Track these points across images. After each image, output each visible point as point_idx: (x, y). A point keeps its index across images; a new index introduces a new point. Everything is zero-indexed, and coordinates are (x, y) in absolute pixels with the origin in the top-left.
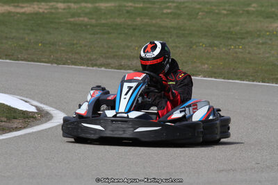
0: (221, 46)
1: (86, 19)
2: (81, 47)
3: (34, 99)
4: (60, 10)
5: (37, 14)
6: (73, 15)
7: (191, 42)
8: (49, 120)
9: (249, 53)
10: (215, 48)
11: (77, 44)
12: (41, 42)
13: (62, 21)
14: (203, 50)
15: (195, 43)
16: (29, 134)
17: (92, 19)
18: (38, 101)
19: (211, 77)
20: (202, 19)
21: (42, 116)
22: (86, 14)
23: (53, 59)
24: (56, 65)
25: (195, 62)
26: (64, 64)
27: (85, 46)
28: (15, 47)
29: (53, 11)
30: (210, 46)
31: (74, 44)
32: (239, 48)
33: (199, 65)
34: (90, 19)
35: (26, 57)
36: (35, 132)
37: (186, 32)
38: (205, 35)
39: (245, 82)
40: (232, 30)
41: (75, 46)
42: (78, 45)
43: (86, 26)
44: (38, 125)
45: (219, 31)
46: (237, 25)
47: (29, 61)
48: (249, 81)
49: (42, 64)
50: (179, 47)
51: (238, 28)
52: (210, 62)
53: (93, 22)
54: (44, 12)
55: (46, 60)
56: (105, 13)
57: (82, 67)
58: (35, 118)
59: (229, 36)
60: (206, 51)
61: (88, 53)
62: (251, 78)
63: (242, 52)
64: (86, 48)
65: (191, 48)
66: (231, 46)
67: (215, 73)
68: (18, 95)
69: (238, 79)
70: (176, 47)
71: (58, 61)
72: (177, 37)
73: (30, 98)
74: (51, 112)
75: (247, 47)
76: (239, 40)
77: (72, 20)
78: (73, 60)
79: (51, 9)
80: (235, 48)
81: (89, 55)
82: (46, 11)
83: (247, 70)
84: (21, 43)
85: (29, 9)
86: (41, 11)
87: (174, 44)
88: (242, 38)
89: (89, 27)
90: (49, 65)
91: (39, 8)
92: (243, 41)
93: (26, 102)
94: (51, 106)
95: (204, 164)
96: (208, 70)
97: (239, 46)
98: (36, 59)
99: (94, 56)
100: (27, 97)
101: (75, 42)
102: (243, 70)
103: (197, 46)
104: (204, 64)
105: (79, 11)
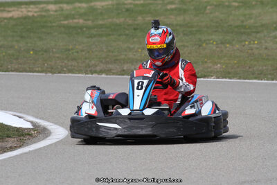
0: (234, 43)
1: (81, 21)
2: (77, 52)
3: (28, 114)
4: (52, 13)
5: (26, 18)
6: (66, 17)
7: (200, 40)
8: (47, 137)
9: (266, 48)
10: (228, 45)
11: (72, 49)
12: (33, 49)
13: (54, 24)
14: (214, 48)
15: (205, 41)
17: (88, 20)
18: (33, 116)
19: (226, 78)
20: (211, 13)
21: (38, 132)
22: (81, 15)
23: (47, 68)
24: (50, 74)
25: (206, 62)
26: (59, 73)
27: (82, 51)
28: (4, 56)
29: (44, 14)
30: (222, 43)
31: (69, 50)
32: (254, 44)
33: (210, 65)
34: (85, 20)
35: (16, 66)
36: (33, 151)
37: (194, 29)
38: (216, 31)
39: (263, 81)
40: (244, 24)
41: (71, 52)
42: (74, 51)
43: (81, 28)
44: (35, 142)
45: (231, 25)
46: (251, 18)
47: (20, 72)
48: (268, 80)
49: (35, 74)
50: (188, 47)
51: (252, 21)
52: (222, 61)
53: (90, 23)
54: (33, 16)
55: (40, 69)
56: (101, 13)
57: (80, 75)
58: (31, 135)
59: (242, 30)
60: (218, 49)
61: (86, 59)
62: (269, 76)
63: (257, 48)
64: (84, 53)
65: (200, 46)
66: (245, 41)
67: (229, 73)
68: (11, 110)
69: (256, 78)
70: (184, 46)
71: (52, 70)
72: (184, 34)
73: (24, 113)
74: (49, 128)
75: (263, 41)
76: (254, 35)
77: (66, 22)
78: (70, 67)
80: (250, 43)
81: (87, 61)
82: (35, 14)
83: (264, 68)
84: (11, 52)
85: (17, 13)
86: (30, 14)
88: (258, 32)
89: (85, 29)
90: (44, 74)
91: (29, 11)
92: (258, 35)
93: (20, 117)
94: (48, 121)
95: (223, 176)
96: (221, 70)
97: (254, 41)
99: (93, 62)
100: (21, 113)
101: (71, 47)
102: (261, 68)
103: (207, 44)
104: (216, 63)
105: (73, 12)
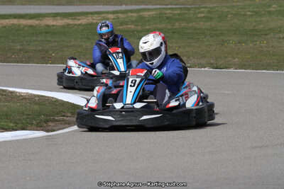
0: (248, 42)
1: (133, 27)
5: (91, 24)
6: (122, 24)
7: (223, 40)
9: (272, 47)
10: (243, 44)
14: (233, 46)
15: (226, 41)
17: (138, 25)
19: (242, 69)
20: (231, 20)
22: (133, 22)
25: (227, 57)
30: (239, 43)
32: (263, 43)
33: (230, 59)
34: (136, 26)
37: (218, 32)
38: (234, 34)
39: (270, 71)
40: (256, 28)
43: (133, 32)
45: (246, 30)
46: (261, 24)
48: (274, 70)
50: (213, 45)
51: (262, 26)
52: (239, 56)
53: (139, 28)
56: (148, 20)
59: (254, 33)
60: (236, 47)
62: (275, 68)
63: (266, 47)
65: (223, 45)
66: (257, 41)
67: (245, 65)
69: (264, 69)
70: (211, 45)
72: (211, 36)
75: (270, 41)
76: (263, 36)
77: (121, 27)
80: (260, 43)
83: (271, 61)
84: (80, 50)
85: (85, 20)
87: (207, 44)
88: (266, 35)
89: (135, 32)
91: (93, 19)
92: (266, 37)
96: (239, 63)
97: (263, 41)
102: (268, 61)
103: (228, 43)
104: (234, 58)
105: (127, 20)
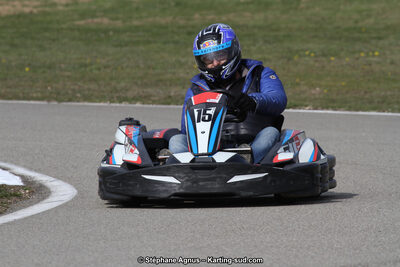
0: (342, 54)
1: (106, 21)
2: (99, 69)
3: (17, 164)
4: (61, 8)
5: (20, 16)
6: (83, 16)
7: (290, 50)
8: (44, 199)
9: (392, 63)
10: (333, 58)
11: (91, 64)
12: (29, 65)
13: (64, 26)
14: (312, 63)
15: (297, 51)
16: (8, 223)
17: (117, 19)
18: (25, 166)
19: (327, 108)
20: (308, 8)
21: (32, 191)
22: (106, 12)
23: (51, 93)
24: (56, 103)
25: (298, 84)
26: (70, 100)
27: (107, 67)
29: (47, 9)
30: (324, 55)
31: (86, 66)
32: (374, 56)
33: (304, 88)
34: (112, 19)
35: (3, 91)
36: (19, 220)
37: (281, 33)
38: (316, 36)
39: (386, 114)
40: (360, 24)
41: (88, 69)
42: (94, 67)
43: (106, 31)
44: (25, 207)
45: (338, 27)
46: (369, 16)
47: (8, 99)
48: (393, 111)
49: (32, 102)
51: (371, 21)
52: (323, 83)
53: (119, 24)
54: (31, 13)
55: (39, 95)
56: (137, 9)
57: (102, 104)
58: (19, 196)
59: (356, 35)
60: (317, 64)
61: (111, 79)
62: (396, 106)
63: (378, 63)
64: (108, 71)
65: (289, 59)
66: (361, 51)
67: (333, 101)
69: (374, 109)
71: (59, 96)
72: (266, 42)
73: (12, 162)
74: (48, 184)
75: (388, 52)
76: (374, 42)
77: (82, 23)
78: (86, 92)
79: (46, 6)
80: (367, 55)
81: (113, 83)
82: (35, 11)
83: (389, 93)
85: (7, 8)
86: (27, 10)
88: (380, 38)
89: (111, 33)
90: (45, 103)
91: (24, 6)
92: (381, 43)
93: (4, 169)
94: (47, 174)
96: (321, 96)
97: (373, 52)
98: (21, 95)
99: (123, 84)
100: (5, 161)
101: (88, 61)
102: (383, 93)
103: (300, 56)
104: (313, 86)
105: (94, 7)
